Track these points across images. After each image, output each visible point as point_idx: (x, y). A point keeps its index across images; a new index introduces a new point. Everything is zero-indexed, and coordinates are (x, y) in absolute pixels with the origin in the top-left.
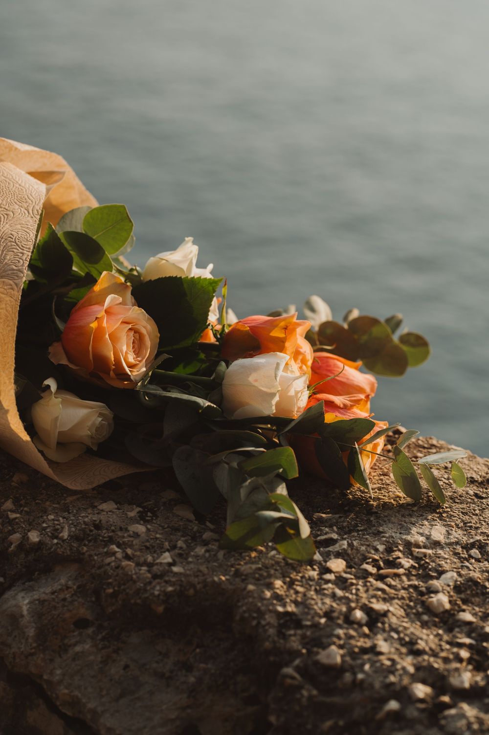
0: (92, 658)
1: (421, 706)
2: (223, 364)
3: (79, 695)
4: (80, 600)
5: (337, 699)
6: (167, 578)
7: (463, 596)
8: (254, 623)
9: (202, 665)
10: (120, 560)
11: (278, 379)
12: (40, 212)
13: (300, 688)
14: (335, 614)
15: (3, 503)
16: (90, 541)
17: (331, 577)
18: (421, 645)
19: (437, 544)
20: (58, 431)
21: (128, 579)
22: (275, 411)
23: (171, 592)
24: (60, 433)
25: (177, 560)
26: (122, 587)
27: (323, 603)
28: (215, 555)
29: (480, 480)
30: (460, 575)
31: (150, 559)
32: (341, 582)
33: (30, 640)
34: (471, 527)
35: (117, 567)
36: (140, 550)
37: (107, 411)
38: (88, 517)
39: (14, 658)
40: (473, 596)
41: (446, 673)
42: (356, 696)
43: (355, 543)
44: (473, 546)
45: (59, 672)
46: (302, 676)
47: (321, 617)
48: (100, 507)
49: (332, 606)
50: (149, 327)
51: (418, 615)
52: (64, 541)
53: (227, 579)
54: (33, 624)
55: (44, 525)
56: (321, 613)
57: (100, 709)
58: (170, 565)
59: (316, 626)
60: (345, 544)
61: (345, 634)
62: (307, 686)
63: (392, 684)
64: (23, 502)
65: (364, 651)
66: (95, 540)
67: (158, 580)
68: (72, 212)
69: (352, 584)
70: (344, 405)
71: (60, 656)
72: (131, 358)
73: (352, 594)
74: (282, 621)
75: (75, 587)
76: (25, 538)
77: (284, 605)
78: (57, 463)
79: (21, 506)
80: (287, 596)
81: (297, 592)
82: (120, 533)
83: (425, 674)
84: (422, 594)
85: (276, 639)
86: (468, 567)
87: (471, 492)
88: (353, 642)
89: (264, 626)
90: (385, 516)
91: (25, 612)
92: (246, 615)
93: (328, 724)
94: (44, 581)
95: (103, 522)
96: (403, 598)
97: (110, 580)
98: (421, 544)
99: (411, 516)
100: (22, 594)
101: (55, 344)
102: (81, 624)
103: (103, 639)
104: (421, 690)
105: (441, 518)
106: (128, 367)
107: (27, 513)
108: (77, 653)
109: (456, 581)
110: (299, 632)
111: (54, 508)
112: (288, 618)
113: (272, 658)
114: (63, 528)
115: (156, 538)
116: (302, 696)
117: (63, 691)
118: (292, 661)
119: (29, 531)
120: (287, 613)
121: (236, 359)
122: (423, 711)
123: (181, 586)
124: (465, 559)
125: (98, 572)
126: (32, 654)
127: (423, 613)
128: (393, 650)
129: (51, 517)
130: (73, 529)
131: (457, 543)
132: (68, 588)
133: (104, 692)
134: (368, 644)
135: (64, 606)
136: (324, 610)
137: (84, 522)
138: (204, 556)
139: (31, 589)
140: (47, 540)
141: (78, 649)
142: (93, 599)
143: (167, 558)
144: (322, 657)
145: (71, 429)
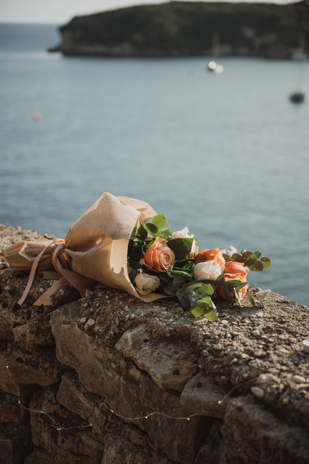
0: (148, 351)
1: (243, 360)
2: (194, 264)
3: (144, 362)
4: (146, 334)
5: (219, 359)
6: (171, 326)
7: (265, 331)
8: (196, 338)
9: (181, 352)
10: (158, 321)
11: (210, 268)
12: (137, 218)
13: (208, 356)
14: (221, 335)
15: (125, 307)
16: (150, 317)
17: (222, 325)
18: (247, 343)
19: (260, 317)
20: (142, 285)
21: (160, 327)
22: (209, 278)
23: (172, 330)
24: (143, 286)
25: (174, 321)
26: (158, 329)
27: (218, 332)
28: (187, 319)
29: (280, 301)
30: (265, 325)
31: (166, 320)
32: (225, 326)
33: (130, 346)
34: (272, 313)
35: (157, 324)
36: (164, 318)
37: (157, 279)
38: (150, 310)
39: (126, 352)
40: (268, 331)
41: (254, 351)
42: (225, 358)
43: (232, 317)
44: (271, 318)
45: (138, 355)
46: (209, 352)
47: (216, 335)
48: (154, 307)
49: (220, 333)
50: (171, 253)
51: (249, 336)
52: (142, 316)
53: (189, 326)
54: (131, 342)
55: (136, 312)
56: (217, 335)
57: (150, 366)
58: (172, 322)
59: (215, 338)
60: (228, 317)
61: (224, 341)
62: (210, 355)
63: (236, 354)
64: (131, 306)
65: (229, 345)
66: (151, 316)
67: (168, 326)
68: (148, 218)
69: (228, 327)
70: (233, 276)
71: (139, 351)
72: (165, 262)
73: (227, 329)
74: (204, 337)
75: (144, 330)
76: (130, 316)
77: (205, 333)
78: (143, 295)
79: (130, 307)
80: (207, 330)
81: (210, 329)
82: (159, 314)
83: (247, 351)
84: (251, 330)
85: (202, 342)
86: (268, 324)
87: (276, 304)
88: (226, 343)
89: (199, 339)
90: (244, 310)
91: (129, 338)
92: (194, 336)
93: (216, 367)
94: (135, 329)
95: (154, 311)
96: (245, 331)
97: (154, 327)
98: (254, 317)
99: (253, 310)
100: (129, 333)
101: (142, 259)
102: (146, 341)
103: (152, 345)
104: (244, 356)
105: (263, 310)
106: (164, 265)
107: (132, 309)
108: (144, 350)
109: (263, 327)
110: (209, 340)
111: (140, 308)
112: (206, 336)
113: (201, 348)
114: (142, 313)
115: (170, 315)
116: (208, 358)
117: (139, 361)
118: (206, 348)
119: (132, 314)
120: (206, 335)
121: (199, 263)
122: (244, 361)
123: (175, 328)
124: (268, 321)
125: (151, 325)
126: (131, 350)
127: (250, 336)
128: (238, 345)
129: (138, 310)
130: (145, 313)
131: (266, 317)
132: (142, 331)
133: (151, 361)
134: (230, 343)
135: (141, 336)
136: (218, 334)
137: (148, 311)
138: (183, 319)
139: (132, 331)
140: (137, 316)
141: (144, 348)
142: (150, 334)
143: (171, 320)
144: (215, 346)
145: (146, 284)
